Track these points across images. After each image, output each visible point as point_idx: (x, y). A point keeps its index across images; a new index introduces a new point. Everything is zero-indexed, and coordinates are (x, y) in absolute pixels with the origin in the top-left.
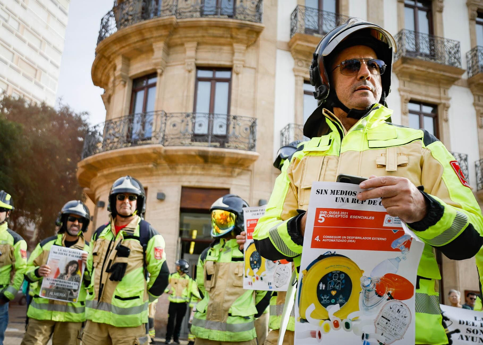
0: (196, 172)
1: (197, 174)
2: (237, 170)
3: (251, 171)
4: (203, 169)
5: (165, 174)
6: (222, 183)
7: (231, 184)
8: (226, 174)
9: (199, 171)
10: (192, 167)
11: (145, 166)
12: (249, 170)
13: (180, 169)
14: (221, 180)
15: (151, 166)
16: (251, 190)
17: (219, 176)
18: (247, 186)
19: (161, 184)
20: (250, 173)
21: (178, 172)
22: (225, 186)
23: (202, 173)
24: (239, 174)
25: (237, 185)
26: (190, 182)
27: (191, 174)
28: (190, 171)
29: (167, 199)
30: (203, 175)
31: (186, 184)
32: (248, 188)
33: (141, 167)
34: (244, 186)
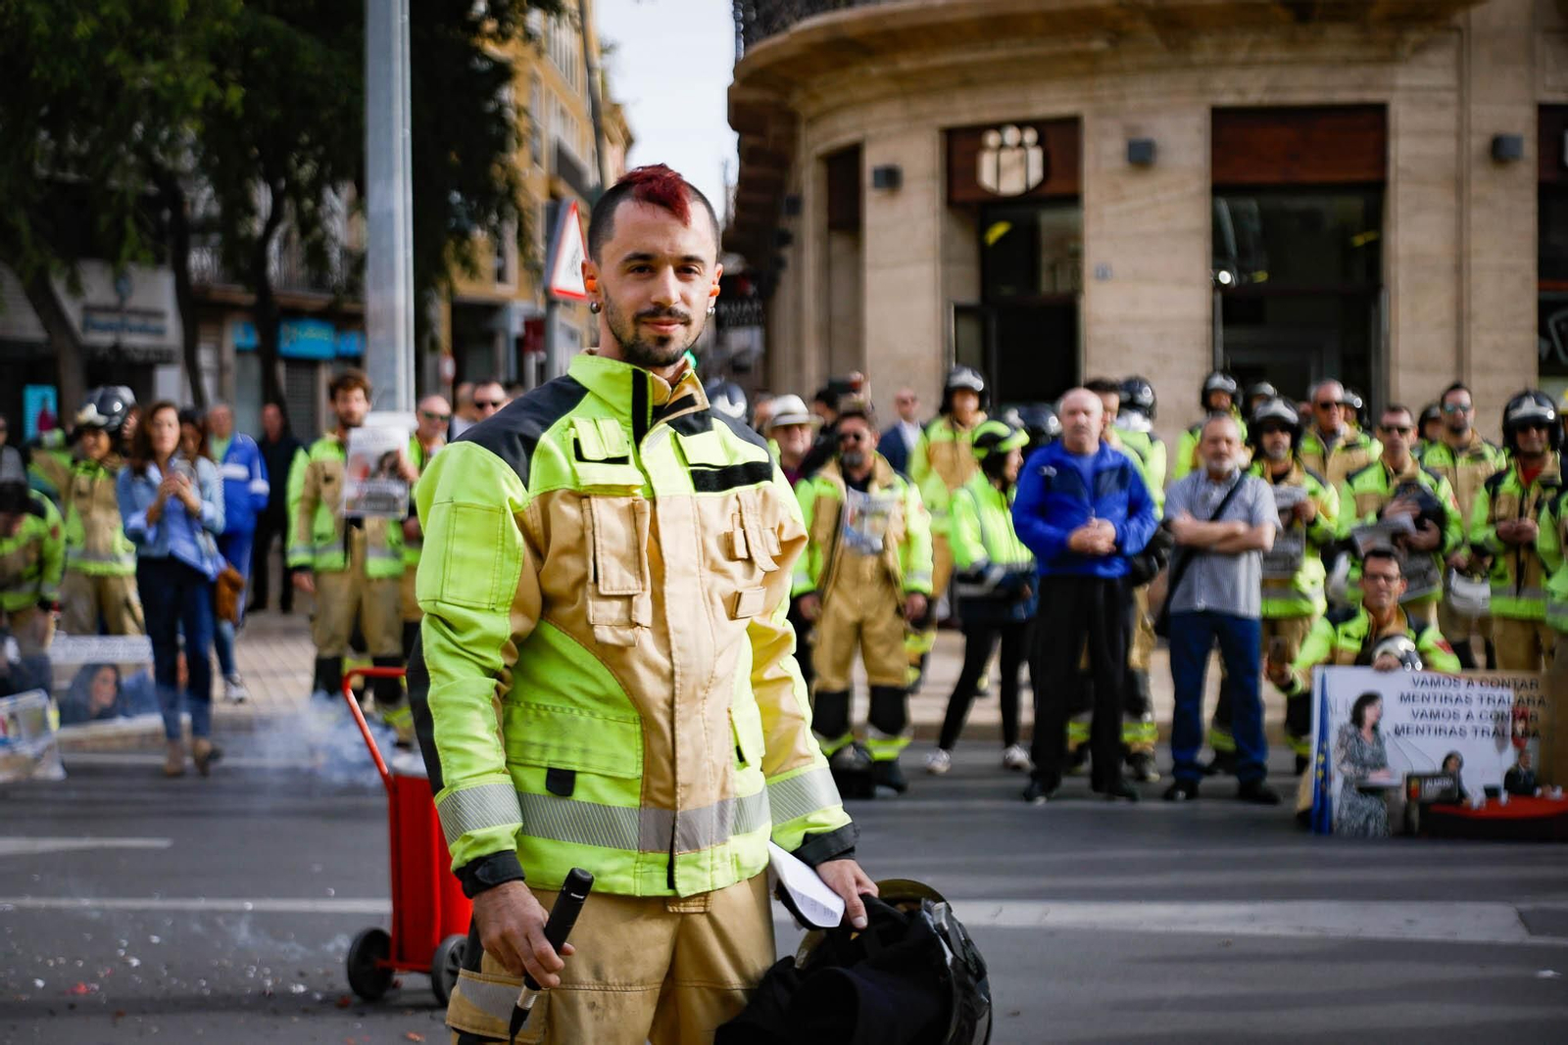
0: (1261, 55)
1: (1269, 63)
2: (1413, 37)
3: (1459, 30)
4: (1291, 42)
5: (1144, 69)
6: (1360, 88)
7: (1392, 88)
8: (1372, 52)
9: (1276, 53)
10: (1250, 38)
11: (1076, 46)
12: (1450, 29)
13: (1206, 48)
14: (1355, 74)
15: (1098, 45)
16: (1462, 103)
17: (1348, 62)
18: (1447, 89)
19: (1132, 103)
20: (1455, 37)
21: (1196, 58)
22: (1371, 96)
23: (1286, 55)
24: (1420, 48)
25: (1411, 89)
26: (1241, 92)
27: (1246, 65)
28: (1240, 55)
29: (1162, 159)
30: (1290, 63)
31: (1229, 99)
32: (1452, 97)
33: (1058, 47)
34: (1437, 89)
